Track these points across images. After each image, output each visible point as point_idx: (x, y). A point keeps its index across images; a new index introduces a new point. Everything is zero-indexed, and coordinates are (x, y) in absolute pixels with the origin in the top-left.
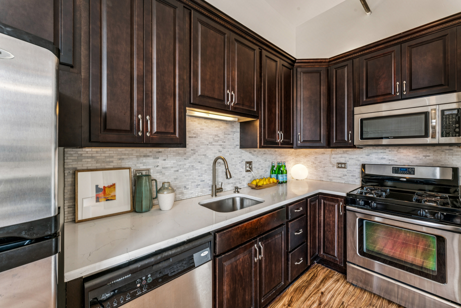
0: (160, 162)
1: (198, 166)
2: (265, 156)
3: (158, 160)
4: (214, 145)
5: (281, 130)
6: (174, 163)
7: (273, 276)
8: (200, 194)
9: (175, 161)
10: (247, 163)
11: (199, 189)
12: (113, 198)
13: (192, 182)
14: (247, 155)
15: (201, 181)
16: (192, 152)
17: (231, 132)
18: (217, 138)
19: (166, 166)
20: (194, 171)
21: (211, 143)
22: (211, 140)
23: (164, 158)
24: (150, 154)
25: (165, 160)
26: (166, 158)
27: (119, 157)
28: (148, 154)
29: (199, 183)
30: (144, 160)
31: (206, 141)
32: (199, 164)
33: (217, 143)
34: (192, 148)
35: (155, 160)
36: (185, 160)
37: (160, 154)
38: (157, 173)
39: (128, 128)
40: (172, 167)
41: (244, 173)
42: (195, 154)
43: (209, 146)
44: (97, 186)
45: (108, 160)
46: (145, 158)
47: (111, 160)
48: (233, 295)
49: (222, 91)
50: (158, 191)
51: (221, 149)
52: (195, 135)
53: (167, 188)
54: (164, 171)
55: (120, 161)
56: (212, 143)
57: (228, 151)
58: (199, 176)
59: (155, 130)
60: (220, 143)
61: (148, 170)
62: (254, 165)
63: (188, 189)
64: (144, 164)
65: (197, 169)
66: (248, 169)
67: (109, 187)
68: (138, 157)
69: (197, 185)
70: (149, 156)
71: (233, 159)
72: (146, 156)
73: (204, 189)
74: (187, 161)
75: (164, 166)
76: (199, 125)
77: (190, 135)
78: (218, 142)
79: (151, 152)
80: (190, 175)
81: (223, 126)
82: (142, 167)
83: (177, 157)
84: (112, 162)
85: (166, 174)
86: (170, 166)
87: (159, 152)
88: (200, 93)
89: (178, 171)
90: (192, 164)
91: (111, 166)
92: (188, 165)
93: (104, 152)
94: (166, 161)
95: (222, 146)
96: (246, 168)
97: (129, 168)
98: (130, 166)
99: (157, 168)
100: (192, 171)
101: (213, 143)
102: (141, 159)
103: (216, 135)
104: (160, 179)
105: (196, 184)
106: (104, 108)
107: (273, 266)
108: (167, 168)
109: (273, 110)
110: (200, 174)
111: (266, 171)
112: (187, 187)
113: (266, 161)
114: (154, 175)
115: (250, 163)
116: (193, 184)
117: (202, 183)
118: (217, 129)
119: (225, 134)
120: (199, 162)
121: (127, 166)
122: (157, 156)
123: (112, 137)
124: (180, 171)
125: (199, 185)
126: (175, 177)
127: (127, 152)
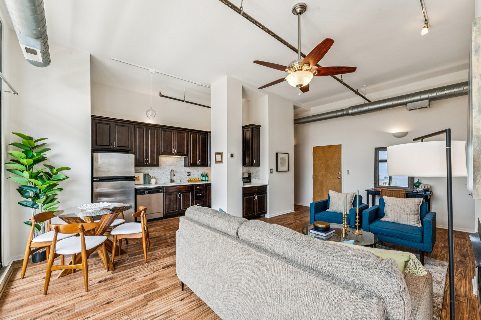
0: (152, 171)
1: (165, 173)
2: (198, 170)
5: (200, 159)
7: (186, 205)
10: (188, 172)
11: (166, 180)
12: (139, 180)
14: (188, 169)
15: (166, 177)
17: (180, 161)
20: (164, 174)
21: (171, 165)
22: (171, 164)
26: (154, 170)
27: (140, 169)
30: (147, 170)
31: (169, 164)
39: (143, 162)
41: (186, 176)
48: (169, 204)
49: (171, 149)
50: (151, 179)
51: (175, 167)
53: (153, 178)
57: (179, 168)
59: (150, 162)
60: (175, 165)
61: (148, 173)
62: (191, 173)
64: (147, 171)
66: (188, 175)
67: (138, 177)
68: (145, 169)
70: (149, 169)
73: (168, 181)
74: (160, 170)
80: (163, 176)
82: (147, 172)
88: (163, 151)
90: (163, 172)
91: (138, 171)
92: (161, 172)
96: (187, 174)
97: (143, 172)
103: (173, 162)
104: (152, 176)
106: (138, 158)
107: (186, 202)
108: (154, 172)
109: (195, 153)
111: (198, 176)
113: (198, 172)
114: (150, 174)
115: (189, 172)
119: (177, 161)
122: (151, 169)
123: (140, 164)
124: (159, 174)
126: (157, 175)
127: (142, 168)
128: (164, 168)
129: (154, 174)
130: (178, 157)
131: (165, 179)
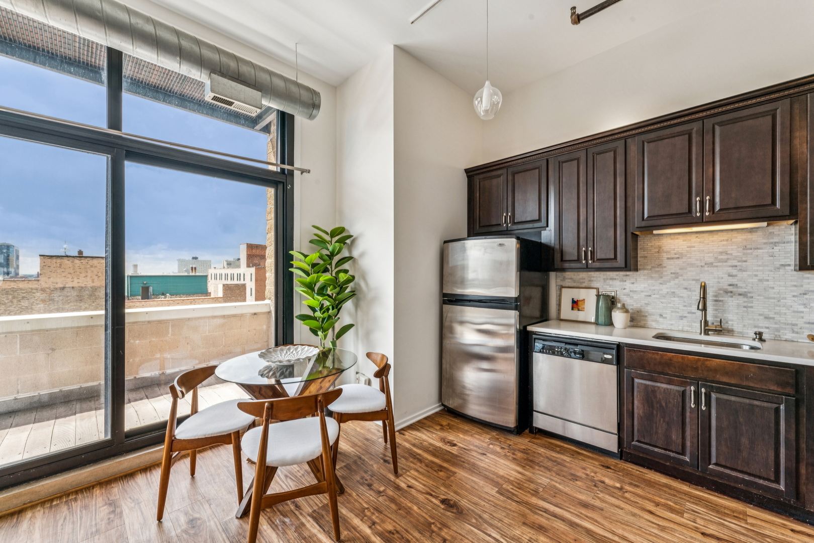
0: (628, 285)
3: (625, 283)
4: (717, 266)
6: (644, 288)
8: (686, 328)
9: (646, 286)
11: (685, 321)
12: (583, 309)
13: (672, 312)
15: (689, 313)
16: (673, 275)
17: (765, 243)
18: (724, 257)
19: (635, 289)
21: (710, 265)
22: (711, 260)
23: (632, 281)
24: (617, 277)
25: (633, 283)
26: (635, 281)
27: (589, 279)
28: (615, 277)
29: (685, 315)
30: (611, 282)
31: (698, 262)
32: (686, 290)
33: (725, 264)
34: (673, 271)
35: (621, 283)
36: (661, 285)
37: (627, 277)
38: (624, 295)
40: (642, 292)
42: (677, 278)
43: (706, 269)
44: (573, 299)
45: (581, 281)
46: (611, 281)
47: (583, 281)
49: (687, 202)
51: (734, 272)
52: (677, 256)
54: (631, 294)
55: (590, 282)
56: (712, 264)
57: (756, 276)
58: (685, 306)
60: (733, 263)
61: (615, 292)
63: (665, 318)
64: (610, 286)
65: (682, 297)
67: (582, 300)
68: (605, 280)
69: (680, 317)
70: (615, 279)
71: (773, 288)
72: (612, 279)
73: (693, 324)
74: (664, 286)
75: (632, 290)
76: (685, 242)
77: (669, 256)
78: (726, 262)
79: (617, 275)
80: (670, 303)
81: (740, 238)
82: (612, 289)
83: (650, 282)
84: (584, 282)
85: (634, 297)
86: (639, 290)
87: (627, 275)
88: (647, 214)
89: (650, 296)
90: (673, 291)
91: (584, 285)
92: (665, 291)
93: (579, 275)
94: (635, 285)
95: (738, 268)
97: (597, 289)
98: (598, 287)
99: (624, 291)
100: (673, 299)
101: (714, 264)
102: (608, 281)
103: (721, 253)
104: (624, 301)
105: (680, 315)
108: (635, 291)
110: (686, 304)
112: (664, 316)
114: (621, 297)
116: (673, 314)
117: (690, 315)
118: (725, 243)
119: (745, 248)
120: (686, 289)
121: (595, 287)
122: (624, 279)
124: (654, 296)
125: (685, 317)
126: (646, 302)
127: (596, 275)
128: (676, 275)
129: (636, 296)
130: (751, 230)
131: (682, 318)
